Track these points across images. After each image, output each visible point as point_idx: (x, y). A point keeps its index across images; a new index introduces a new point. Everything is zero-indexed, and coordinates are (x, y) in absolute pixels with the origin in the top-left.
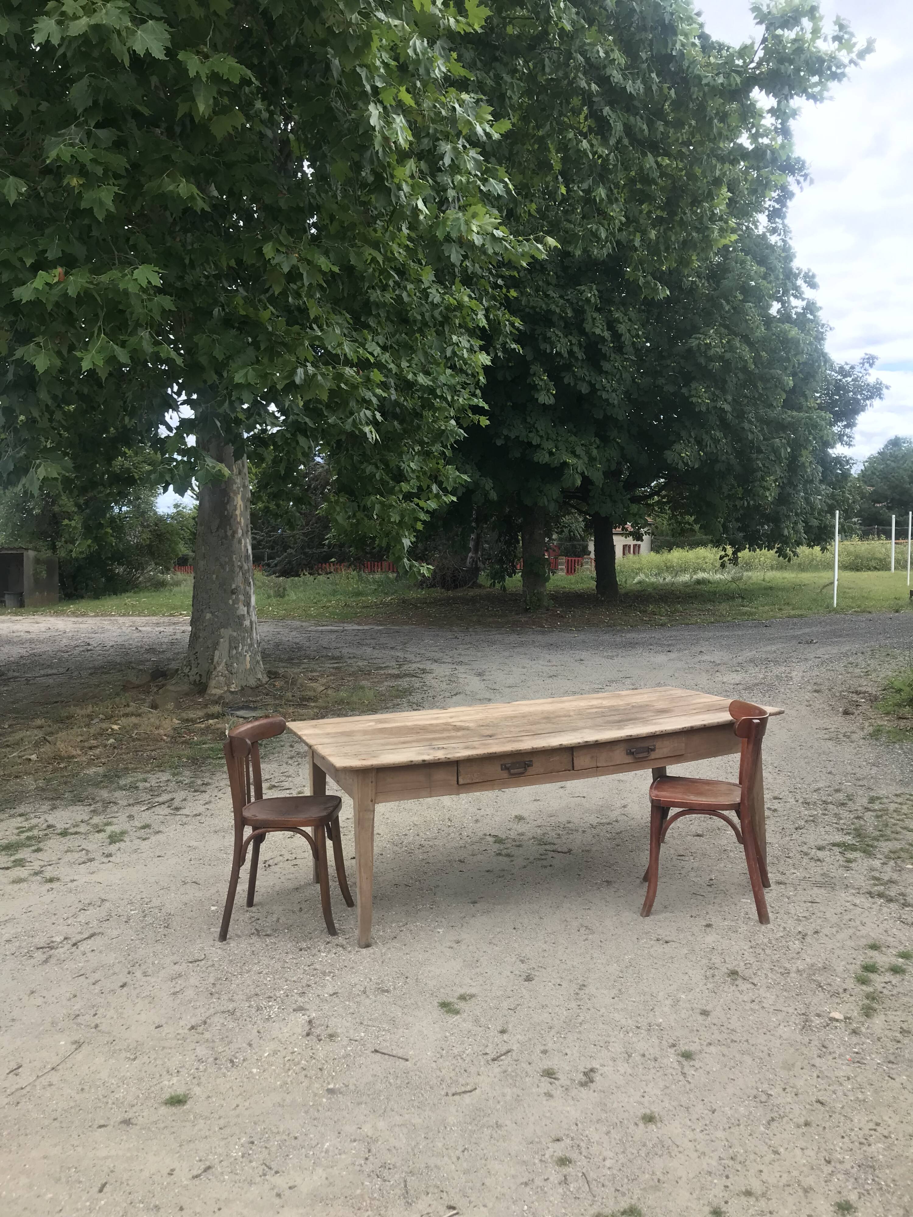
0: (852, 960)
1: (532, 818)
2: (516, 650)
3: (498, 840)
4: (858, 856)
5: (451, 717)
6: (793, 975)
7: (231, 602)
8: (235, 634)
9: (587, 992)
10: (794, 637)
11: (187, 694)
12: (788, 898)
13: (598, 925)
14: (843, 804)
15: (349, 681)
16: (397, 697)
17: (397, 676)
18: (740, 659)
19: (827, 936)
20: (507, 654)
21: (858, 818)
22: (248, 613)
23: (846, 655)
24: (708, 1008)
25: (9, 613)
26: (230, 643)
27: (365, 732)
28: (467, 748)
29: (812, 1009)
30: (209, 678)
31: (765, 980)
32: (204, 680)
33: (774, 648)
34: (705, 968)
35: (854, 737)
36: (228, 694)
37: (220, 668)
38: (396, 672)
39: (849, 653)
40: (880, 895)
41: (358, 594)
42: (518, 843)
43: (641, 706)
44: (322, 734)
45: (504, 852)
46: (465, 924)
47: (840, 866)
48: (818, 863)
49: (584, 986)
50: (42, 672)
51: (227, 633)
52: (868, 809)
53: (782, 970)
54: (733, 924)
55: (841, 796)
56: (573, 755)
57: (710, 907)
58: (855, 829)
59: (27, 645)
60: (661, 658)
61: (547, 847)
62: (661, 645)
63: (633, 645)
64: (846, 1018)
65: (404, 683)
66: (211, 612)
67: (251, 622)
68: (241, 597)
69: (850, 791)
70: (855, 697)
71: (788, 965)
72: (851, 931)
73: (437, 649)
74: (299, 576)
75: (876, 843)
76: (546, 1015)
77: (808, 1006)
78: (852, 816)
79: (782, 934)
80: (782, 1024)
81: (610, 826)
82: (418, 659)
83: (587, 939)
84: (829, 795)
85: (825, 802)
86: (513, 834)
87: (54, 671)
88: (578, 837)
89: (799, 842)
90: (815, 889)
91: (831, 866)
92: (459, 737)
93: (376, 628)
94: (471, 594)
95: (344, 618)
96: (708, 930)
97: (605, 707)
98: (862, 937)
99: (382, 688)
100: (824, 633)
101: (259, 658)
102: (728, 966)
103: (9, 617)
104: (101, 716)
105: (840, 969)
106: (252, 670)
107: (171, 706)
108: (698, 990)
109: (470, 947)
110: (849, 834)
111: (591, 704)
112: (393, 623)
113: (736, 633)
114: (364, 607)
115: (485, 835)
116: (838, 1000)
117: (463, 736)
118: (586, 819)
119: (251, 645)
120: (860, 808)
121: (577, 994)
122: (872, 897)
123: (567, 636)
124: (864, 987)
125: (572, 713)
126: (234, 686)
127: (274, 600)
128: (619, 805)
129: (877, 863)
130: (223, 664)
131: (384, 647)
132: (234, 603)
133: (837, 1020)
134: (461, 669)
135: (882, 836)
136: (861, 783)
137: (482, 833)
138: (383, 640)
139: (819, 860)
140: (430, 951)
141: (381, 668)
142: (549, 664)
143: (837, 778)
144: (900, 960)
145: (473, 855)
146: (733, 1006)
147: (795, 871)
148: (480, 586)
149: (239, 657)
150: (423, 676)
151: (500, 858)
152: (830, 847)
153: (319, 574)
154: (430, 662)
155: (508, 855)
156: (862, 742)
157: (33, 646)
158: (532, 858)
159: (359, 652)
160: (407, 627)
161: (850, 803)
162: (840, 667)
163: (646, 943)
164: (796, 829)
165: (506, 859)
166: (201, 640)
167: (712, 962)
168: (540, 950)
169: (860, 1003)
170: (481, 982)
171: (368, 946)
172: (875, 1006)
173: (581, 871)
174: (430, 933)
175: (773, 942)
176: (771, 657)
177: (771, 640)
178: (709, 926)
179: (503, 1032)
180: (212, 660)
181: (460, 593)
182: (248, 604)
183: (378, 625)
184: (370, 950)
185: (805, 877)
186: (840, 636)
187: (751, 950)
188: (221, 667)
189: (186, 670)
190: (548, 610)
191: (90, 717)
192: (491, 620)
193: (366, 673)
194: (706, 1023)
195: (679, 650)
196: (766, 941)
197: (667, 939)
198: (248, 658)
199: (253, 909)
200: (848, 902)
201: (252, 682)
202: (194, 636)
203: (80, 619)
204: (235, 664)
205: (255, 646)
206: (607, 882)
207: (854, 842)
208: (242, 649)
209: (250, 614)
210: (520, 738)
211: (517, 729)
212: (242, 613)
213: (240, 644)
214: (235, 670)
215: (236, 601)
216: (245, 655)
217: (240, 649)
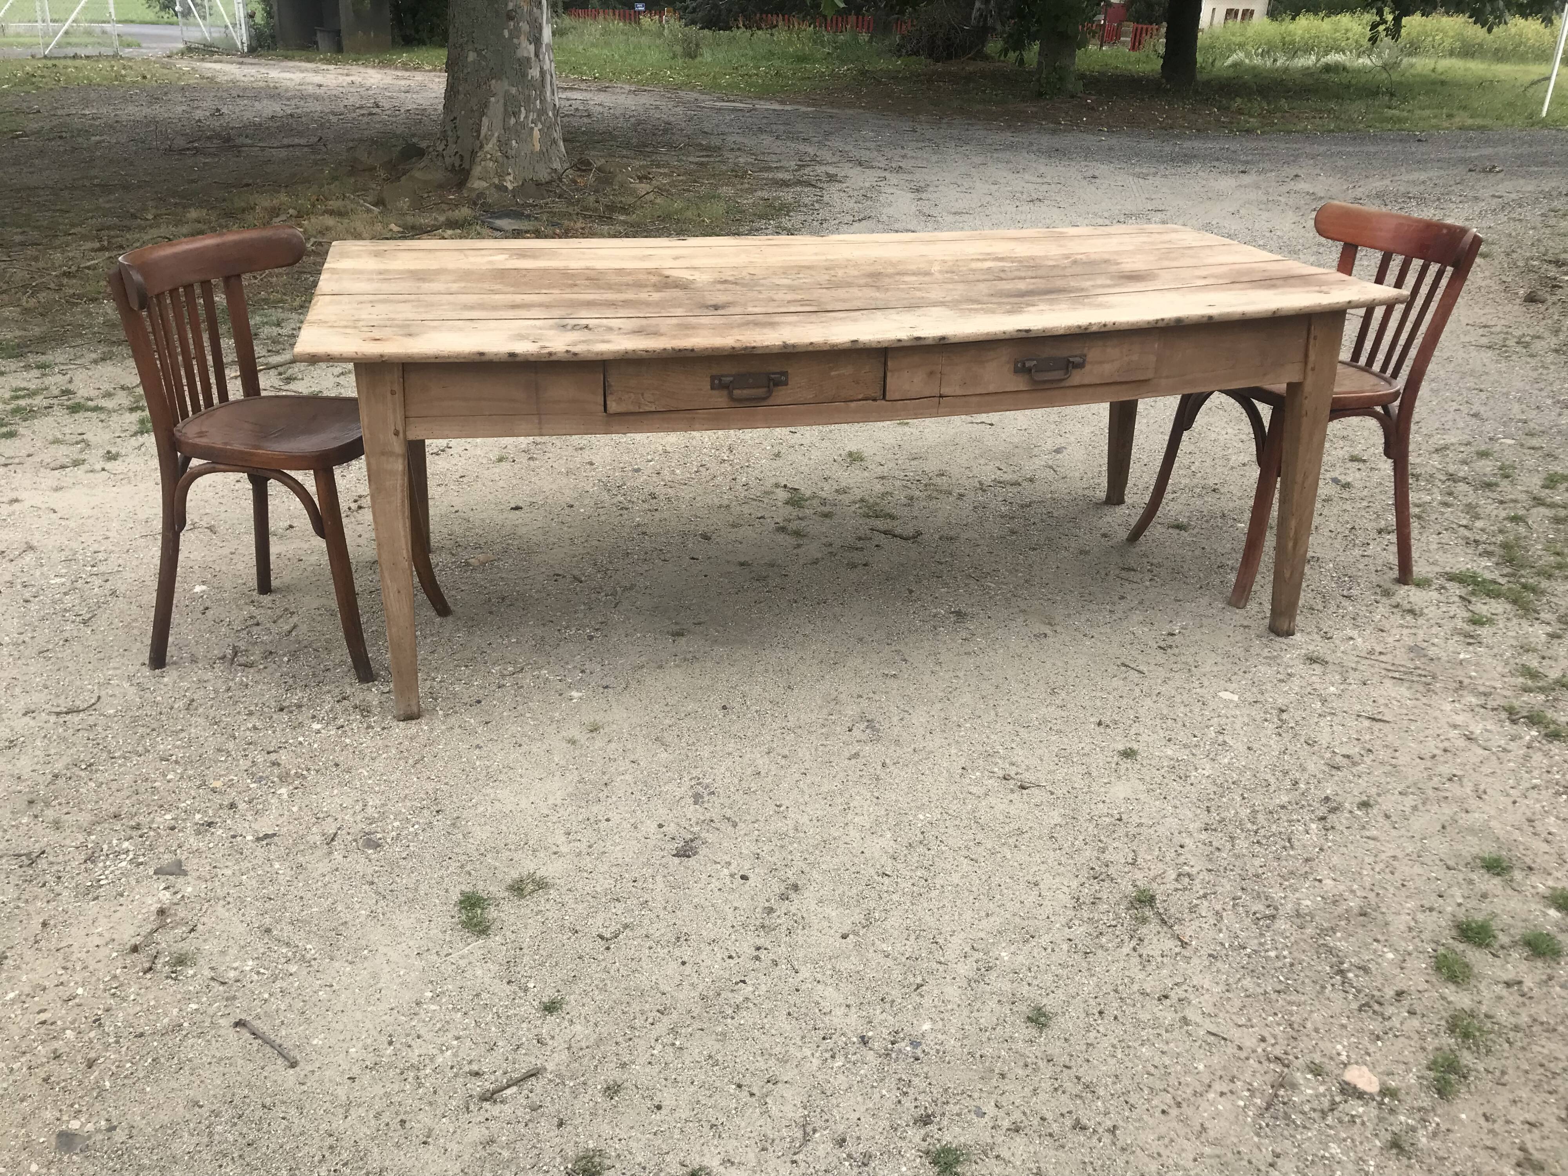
0: (1432, 900)
1: (878, 459)
2: (995, 155)
3: (796, 499)
4: (1500, 610)
5: (676, 258)
6: (1281, 924)
7: (506, 33)
8: (514, 90)
9: (793, 909)
10: (1463, 161)
11: (441, 186)
12: (1324, 701)
13: (895, 719)
14: (1489, 486)
15: (702, 184)
16: (761, 217)
17: (785, 184)
18: (1359, 192)
19: (1387, 817)
20: (978, 160)
21: (1515, 519)
22: (537, 55)
23: (1548, 196)
24: (1049, 1003)
25: (321, 60)
26: (505, 105)
27: (466, 275)
28: (638, 332)
29: (1304, 1044)
30: (472, 162)
31: (1212, 934)
32: (466, 166)
33: (1423, 176)
34: (1084, 873)
35: (1538, 346)
36: (493, 190)
37: (488, 147)
38: (786, 176)
39: (1554, 193)
40: (1534, 719)
41: (801, 59)
42: (826, 509)
45: (793, 526)
46: (634, 685)
47: (1456, 631)
48: (1409, 618)
49: (796, 888)
50: (286, 141)
51: (501, 87)
52: (1539, 502)
53: (1259, 907)
54: (1184, 755)
55: (1487, 467)
57: (1148, 702)
58: (1505, 546)
59: (293, 102)
60: (1226, 183)
61: (880, 524)
62: (1232, 161)
63: (1187, 158)
64: (1386, 1091)
65: (787, 195)
66: (476, 50)
67: (542, 73)
68: (524, 26)
69: (1510, 457)
70: (1553, 271)
71: (1277, 894)
72: (1448, 810)
73: (872, 145)
74: (729, 28)
75: (1544, 584)
76: (672, 967)
77: (1295, 1031)
78: (1503, 514)
79: (1285, 799)
80: (1218, 1086)
81: (1015, 490)
82: (834, 160)
83: (856, 755)
84: (1464, 462)
85: (1452, 478)
86: (827, 491)
87: (303, 141)
88: (945, 506)
89: (1380, 562)
90: (1388, 683)
91: (1435, 630)
92: (647, 304)
93: (803, 109)
94: (970, 68)
95: (764, 93)
96: (1126, 764)
97: (1012, 260)
98: (1471, 830)
99: (747, 201)
100: (1518, 157)
101: (557, 135)
102: (1139, 875)
103: (319, 65)
104: (291, 211)
105: (1400, 922)
106: (544, 155)
107: (404, 203)
108: (1045, 940)
109: (613, 746)
110: (1488, 554)
111: (989, 250)
112: (832, 104)
113: (1365, 149)
114: (803, 79)
115: (777, 486)
116: (1374, 1025)
117: (657, 304)
118: (975, 471)
119: (542, 112)
120: (1524, 496)
121: (770, 910)
122: (1514, 722)
123: (1090, 140)
124: (1449, 991)
126: (511, 178)
127: (680, 61)
129: (1538, 633)
130: (494, 140)
131: (793, 137)
132: (511, 37)
133: (1360, 1095)
134: (893, 178)
135: (1560, 567)
136: (1534, 442)
137: (773, 481)
138: (799, 127)
139: (1411, 612)
140: (525, 748)
141: (769, 169)
142: (1039, 180)
143: (1488, 427)
144: (1553, 913)
145: (734, 526)
146: (1113, 1009)
147: (1355, 633)
148: (986, 58)
149: (520, 131)
150: (825, 185)
151: (781, 538)
152: (1442, 581)
153: (759, 28)
154: (851, 165)
155: (797, 534)
156: (1550, 357)
157: (302, 103)
158: (838, 543)
159: (749, 141)
160: (851, 112)
161: (1505, 483)
162: (1533, 215)
163: (978, 782)
164: (1380, 532)
165: (791, 541)
166: (461, 97)
167: (1107, 856)
168: (749, 771)
169: (1431, 1043)
170: (583, 846)
171: (409, 717)
172: (1467, 1058)
173: (919, 582)
174: (554, 698)
175: (1261, 818)
176: (1414, 191)
177: (1422, 163)
178: (1129, 754)
179: (551, 1008)
180: (479, 132)
181: (953, 67)
182: (537, 40)
183: (808, 106)
184: (412, 727)
185: (1371, 652)
186: (1544, 164)
187: (1204, 836)
188: (490, 145)
189: (440, 148)
190: (1072, 97)
191: (275, 212)
192: (980, 107)
193: (739, 174)
194: (1032, 1052)
195: (1259, 172)
196: (1245, 812)
197: (1029, 777)
198: (536, 133)
199: (266, 599)
200: (1455, 727)
201: (543, 175)
202: (451, 91)
203: (407, 74)
204: (514, 142)
205: (550, 114)
206: (958, 614)
207: (1495, 575)
208: (526, 117)
209: (541, 57)
210: (777, 319)
211: (789, 297)
212: (526, 55)
213: (522, 109)
214: (514, 152)
215: (516, 33)
216: (532, 129)
217: (522, 116)
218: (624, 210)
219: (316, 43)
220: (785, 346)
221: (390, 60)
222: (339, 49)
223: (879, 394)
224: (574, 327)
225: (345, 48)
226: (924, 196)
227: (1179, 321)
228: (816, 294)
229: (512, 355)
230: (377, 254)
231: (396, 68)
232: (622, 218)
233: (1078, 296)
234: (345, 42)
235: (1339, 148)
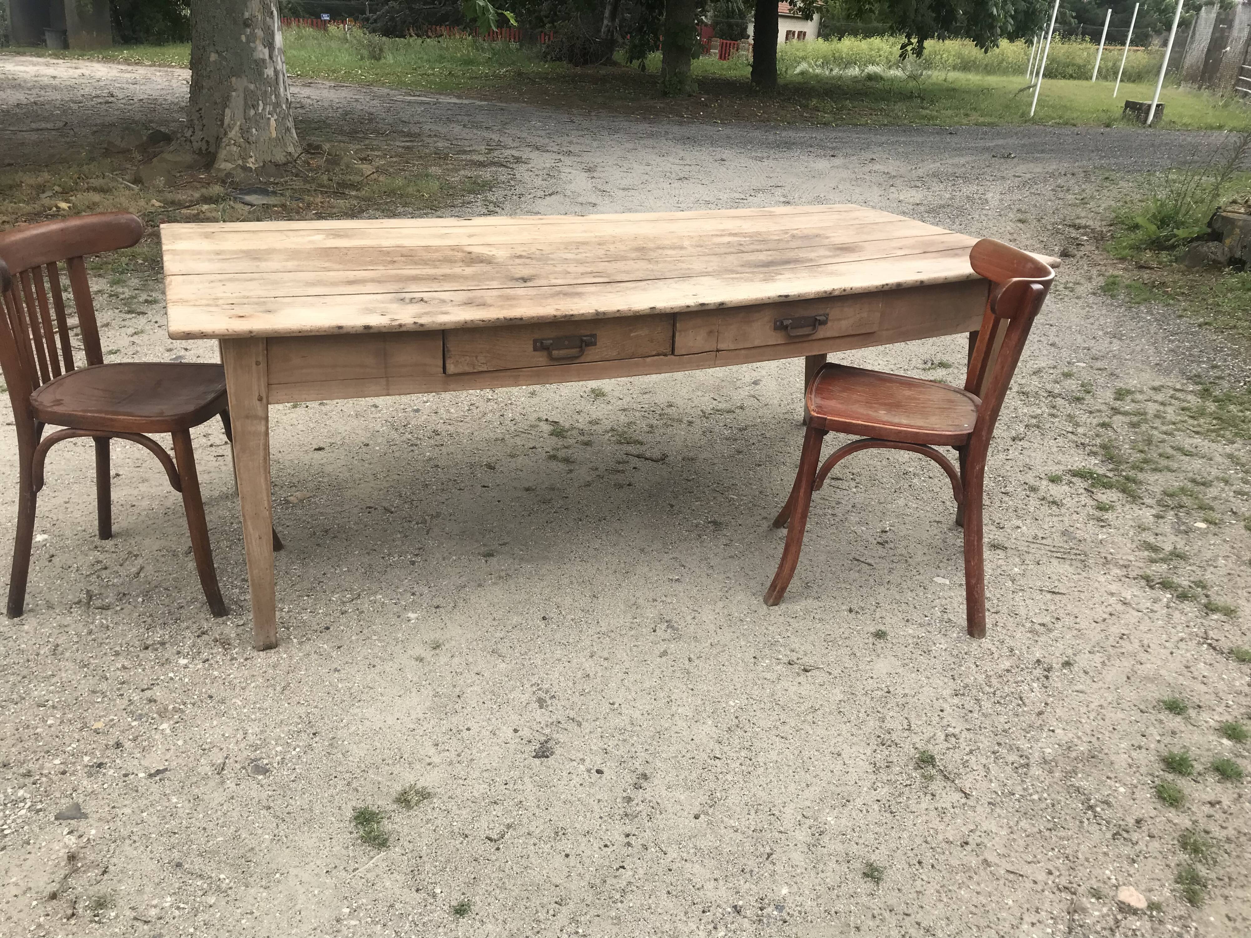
0: (1139, 740)
2: (642, 142)
3: (558, 432)
4: (1115, 498)
5: (470, 236)
6: (1036, 771)
7: (243, 38)
8: (252, 87)
9: (648, 796)
10: (987, 149)
11: (190, 167)
12: (1013, 581)
13: (689, 618)
14: (1078, 399)
15: (414, 165)
16: (470, 192)
17: (482, 164)
18: (920, 172)
19: (1086, 673)
20: (630, 146)
21: (1104, 425)
22: (271, 57)
23: (1052, 175)
24: (878, 858)
25: (50, 55)
26: (245, 99)
27: (294, 254)
29: (1082, 872)
30: (218, 146)
31: (985, 784)
32: (212, 149)
33: (962, 161)
34: (873, 741)
35: (1080, 290)
36: (239, 170)
37: (232, 134)
38: (481, 158)
39: (1057, 174)
40: (1166, 585)
41: (468, 62)
42: (586, 438)
43: (806, 237)
44: (209, 252)
45: (561, 454)
46: (461, 603)
47: (1090, 517)
48: (1054, 508)
49: (645, 777)
50: (34, 126)
51: (240, 84)
52: (1116, 411)
53: (1013, 757)
54: (921, 632)
55: (1072, 385)
56: (674, 325)
57: (882, 590)
58: (1104, 447)
59: (34, 92)
60: (822, 164)
61: (631, 449)
62: (823, 148)
63: (788, 145)
64: (1152, 906)
65: (486, 174)
66: (217, 52)
67: (276, 72)
68: (259, 33)
69: (1086, 376)
70: (1074, 233)
71: (1024, 745)
72: (1127, 663)
73: (543, 133)
74: (404, 37)
75: (1140, 476)
76: (559, 860)
77: (1072, 861)
78: (1095, 422)
79: (1007, 664)
80: (1028, 918)
81: (731, 416)
82: (515, 145)
83: (664, 653)
84: (1056, 382)
85: (1050, 394)
86: (582, 422)
87: (49, 126)
88: (680, 432)
89: (1020, 464)
90: (1055, 562)
91: (1075, 517)
92: (466, 278)
93: (478, 103)
94: (602, 72)
95: (443, 89)
96: (880, 643)
98: (1147, 679)
99: (454, 179)
100: (1024, 145)
101: (290, 124)
102: (916, 739)
103: (48, 59)
104: (56, 188)
105: (1121, 760)
106: (280, 141)
107: (160, 181)
108: (859, 802)
109: (456, 660)
110: (1095, 454)
112: (500, 99)
113: (914, 139)
114: (471, 78)
115: (539, 419)
116: (1127, 850)
117: (473, 277)
119: (277, 105)
120: (1104, 408)
121: (629, 800)
122: (1152, 587)
123: (709, 130)
124: (1171, 814)
125: (686, 243)
126: (253, 160)
127: (368, 63)
128: (748, 379)
129: (1147, 515)
130: (237, 128)
131: (477, 126)
132: (248, 41)
133: (1134, 912)
134: (567, 160)
135: (1146, 461)
136: (1099, 364)
137: (535, 415)
138: (479, 118)
139: (1054, 502)
140: (379, 668)
141: (465, 152)
142: (681, 162)
143: (1065, 353)
144: (1225, 741)
145: (512, 456)
146: (928, 860)
147: (1019, 523)
148: (615, 64)
149: (259, 121)
150: (514, 166)
151: (554, 464)
152: (1068, 477)
153: (429, 37)
154: (530, 149)
155: (567, 460)
156: (1091, 299)
157: (42, 93)
158: (602, 467)
159: (443, 130)
160: (517, 105)
161: (1088, 397)
162: (1047, 189)
163: (768, 668)
164: (1014, 439)
165: (562, 466)
166: (205, 91)
167: (888, 725)
168: (579, 674)
169: (1173, 861)
170: (453, 755)
171: (269, 647)
172: (1202, 871)
173: (676, 497)
174: (394, 620)
175: (994, 681)
176: (959, 171)
177: (958, 151)
178: (880, 635)
179: (461, 910)
180: (222, 121)
181: (590, 70)
182: (270, 45)
183: (481, 100)
184: (273, 656)
185: (1036, 537)
186: (1043, 151)
187: (956, 700)
188: (233, 132)
189: (188, 134)
190: (690, 96)
191: (41, 188)
192: (619, 103)
193: (441, 157)
194: (876, 904)
195: (846, 156)
196: (981, 678)
197: (808, 661)
198: (273, 122)
199: (109, 544)
200: (1112, 594)
201: (280, 157)
202: (196, 86)
203: (130, 68)
204: (254, 130)
205: (284, 107)
206: (715, 523)
207: (1101, 471)
208: (264, 109)
209: (275, 59)
210: (580, 289)
211: (581, 269)
212: (261, 57)
213: (260, 102)
214: (254, 138)
215: (252, 38)
216: (269, 119)
217: (260, 108)
218: (352, 186)
219: (45, 41)
220: (597, 313)
221: (113, 56)
222: (66, 46)
223: (669, 350)
224: (412, 300)
225: (71, 45)
226: (595, 174)
227: (899, 285)
228: (602, 266)
229: (367, 327)
230: (207, 236)
231: (119, 63)
232: (354, 193)
233: (812, 265)
234: (71, 41)
235: (896, 139)
